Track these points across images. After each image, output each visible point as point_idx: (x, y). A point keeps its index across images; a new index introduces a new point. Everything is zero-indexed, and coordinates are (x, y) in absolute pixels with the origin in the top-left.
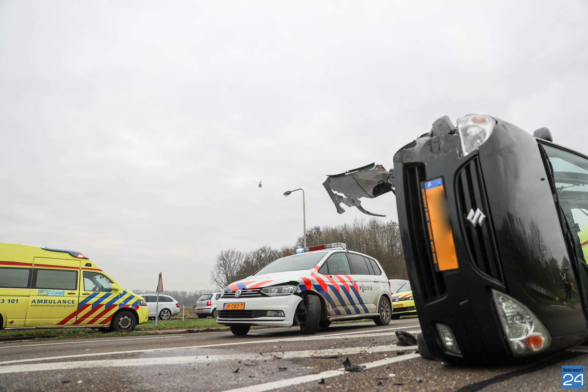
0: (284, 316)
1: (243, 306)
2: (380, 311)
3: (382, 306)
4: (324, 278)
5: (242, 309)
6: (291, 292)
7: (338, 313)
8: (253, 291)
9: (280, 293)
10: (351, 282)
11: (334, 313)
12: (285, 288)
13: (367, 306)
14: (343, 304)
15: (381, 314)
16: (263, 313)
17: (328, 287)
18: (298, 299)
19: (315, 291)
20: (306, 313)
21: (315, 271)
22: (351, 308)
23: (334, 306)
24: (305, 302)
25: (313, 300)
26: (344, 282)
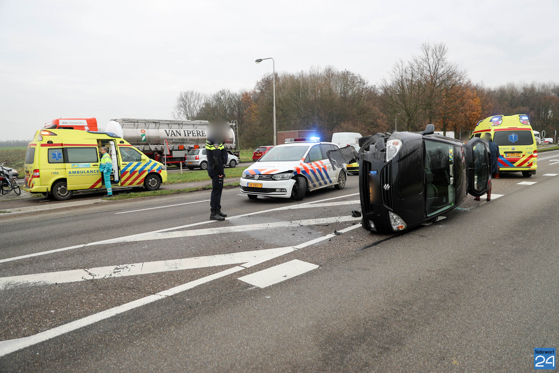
0: (286, 192)
1: (261, 185)
2: (339, 181)
3: (340, 177)
4: (307, 166)
5: (261, 187)
6: (290, 177)
7: (315, 186)
8: (267, 177)
9: (283, 178)
10: (323, 165)
11: (313, 186)
12: (285, 175)
13: (331, 179)
14: (318, 180)
15: (339, 183)
16: (274, 190)
17: (310, 171)
18: (293, 181)
19: (302, 174)
20: (297, 188)
21: (302, 161)
22: (322, 182)
23: (312, 182)
24: (297, 183)
25: (302, 180)
26: (319, 166)
